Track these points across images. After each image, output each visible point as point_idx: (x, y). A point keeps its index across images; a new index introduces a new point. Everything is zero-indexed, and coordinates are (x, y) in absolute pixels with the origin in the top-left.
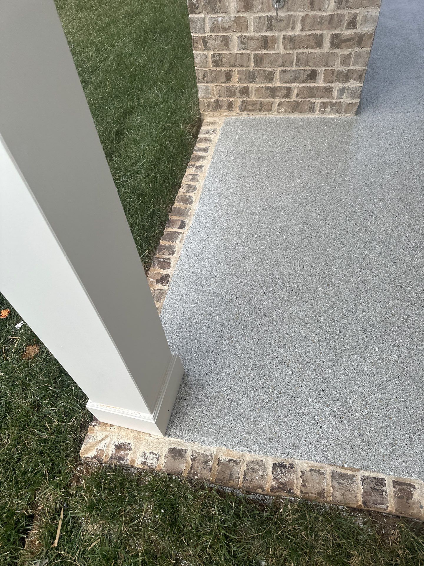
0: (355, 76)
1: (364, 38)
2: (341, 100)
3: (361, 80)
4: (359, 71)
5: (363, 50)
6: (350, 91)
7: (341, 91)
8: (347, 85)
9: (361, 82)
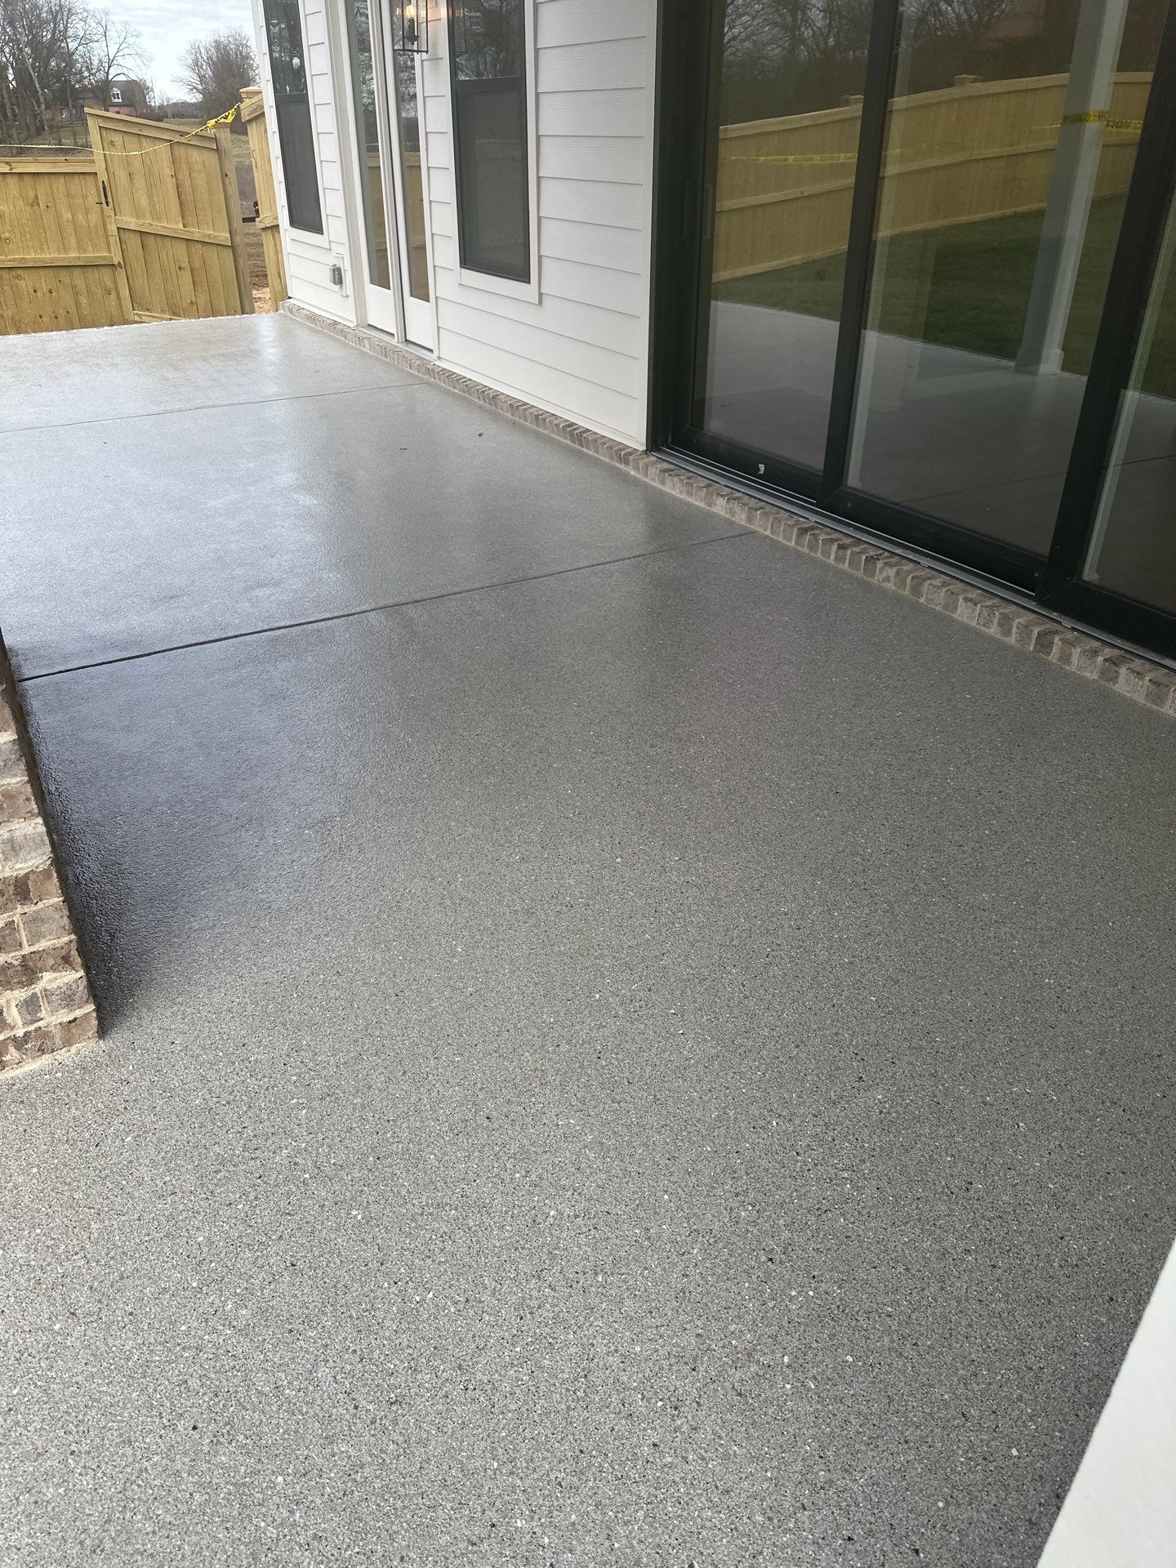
0: (51, 962)
1: (30, 883)
2: (40, 1024)
3: (71, 965)
4: (55, 949)
5: (40, 905)
6: (54, 998)
7: (28, 1006)
8: (38, 988)
9: (74, 969)
